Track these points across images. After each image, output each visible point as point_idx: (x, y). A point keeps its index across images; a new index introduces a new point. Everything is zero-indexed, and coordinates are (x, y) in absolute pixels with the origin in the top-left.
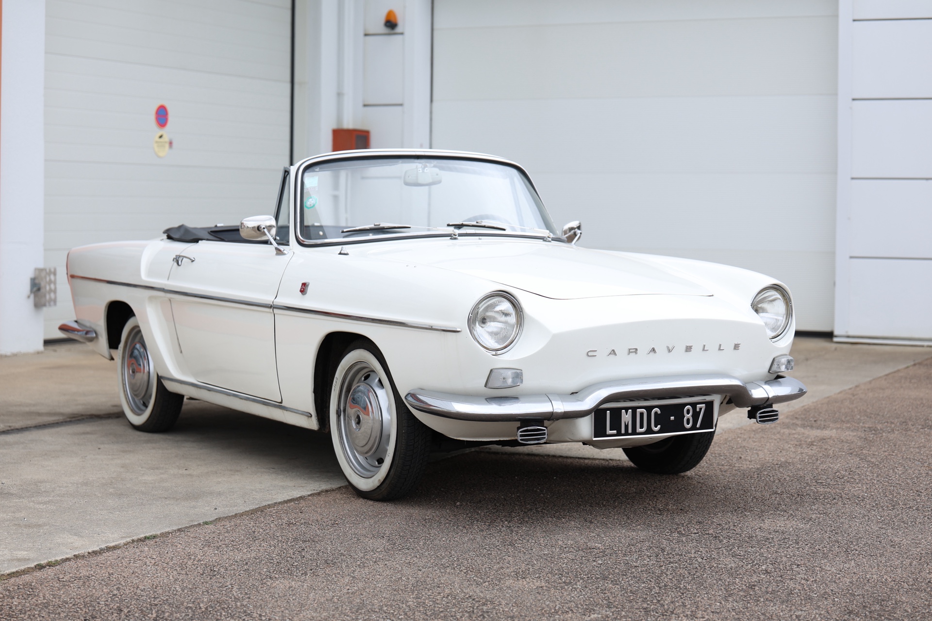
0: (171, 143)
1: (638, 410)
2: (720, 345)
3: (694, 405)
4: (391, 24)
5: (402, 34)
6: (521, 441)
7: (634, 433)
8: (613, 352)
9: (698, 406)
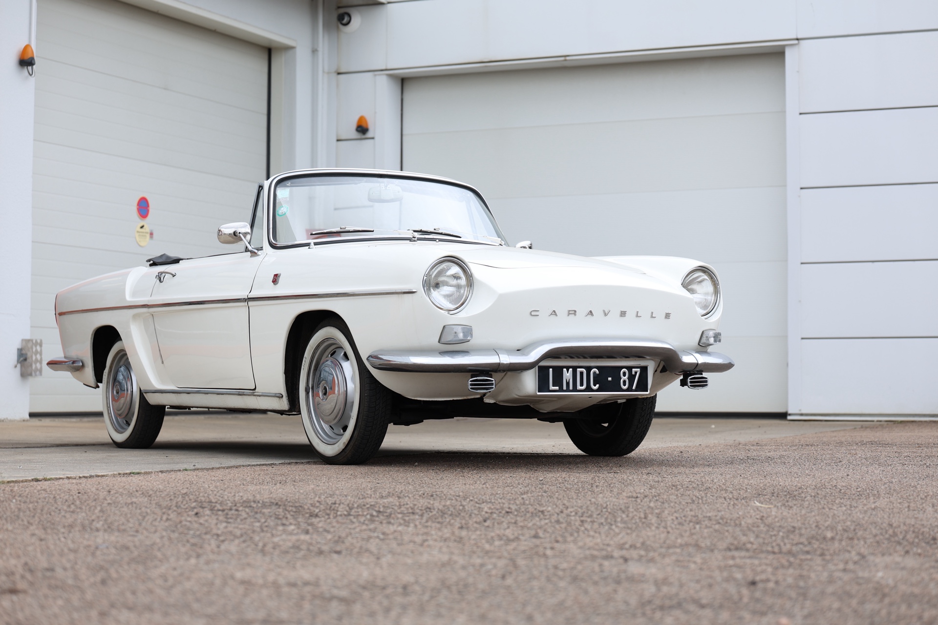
0: (151, 234)
1: (578, 369)
2: (652, 313)
3: (630, 368)
4: (362, 129)
5: (373, 138)
6: (471, 390)
7: (575, 389)
8: (554, 313)
9: (634, 370)
